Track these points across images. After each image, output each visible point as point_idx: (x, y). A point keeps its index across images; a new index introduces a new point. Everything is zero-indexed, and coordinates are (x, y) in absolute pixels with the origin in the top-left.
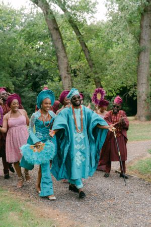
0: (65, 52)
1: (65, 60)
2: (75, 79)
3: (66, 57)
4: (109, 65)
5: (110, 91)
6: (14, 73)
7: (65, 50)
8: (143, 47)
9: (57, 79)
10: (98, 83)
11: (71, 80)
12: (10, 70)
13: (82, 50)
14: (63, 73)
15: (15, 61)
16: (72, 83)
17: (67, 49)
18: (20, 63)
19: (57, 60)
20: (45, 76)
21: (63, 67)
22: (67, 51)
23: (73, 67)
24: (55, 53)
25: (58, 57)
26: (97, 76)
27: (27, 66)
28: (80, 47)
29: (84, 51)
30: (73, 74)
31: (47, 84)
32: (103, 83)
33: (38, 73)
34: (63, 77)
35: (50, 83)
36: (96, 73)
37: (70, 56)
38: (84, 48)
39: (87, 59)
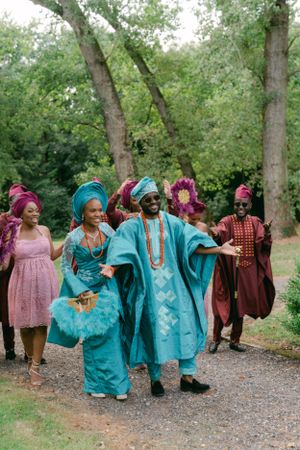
0: (120, 108)
1: (120, 124)
2: (141, 160)
3: (121, 116)
4: (207, 131)
5: (211, 181)
6: (20, 152)
7: (119, 103)
8: (271, 93)
9: (104, 160)
10: (186, 166)
11: (134, 162)
12: (13, 145)
13: (153, 102)
14: (118, 148)
15: (22, 129)
16: (135, 167)
17: (124, 100)
18: (32, 131)
19: (105, 125)
20: (82, 154)
21: (116, 136)
22: (123, 105)
23: (137, 136)
24: (100, 110)
25: (105, 118)
26: (183, 152)
27: (46, 136)
28: (149, 98)
29: (157, 104)
30: (136, 151)
31: (84, 170)
32: (196, 166)
33: (68, 149)
34: (117, 157)
35: (91, 169)
36: (182, 146)
37: (128, 115)
38: (157, 99)
39: (163, 119)
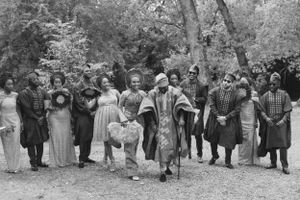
0: (196, 14)
1: (196, 24)
2: (209, 50)
3: (196, 19)
4: (259, 28)
5: (259, 66)
6: (124, 44)
7: (195, 10)
9: (183, 50)
10: (241, 53)
11: (204, 51)
12: (120, 38)
13: (219, 9)
14: (193, 42)
15: (127, 27)
16: (205, 55)
17: (198, 8)
18: (133, 29)
19: (184, 24)
20: (165, 47)
21: (192, 33)
22: (197, 10)
23: (205, 33)
24: (182, 13)
25: (185, 20)
26: (240, 44)
28: (216, 6)
29: (221, 10)
30: (206, 43)
31: (168, 57)
32: (248, 55)
34: (192, 47)
35: (173, 56)
36: (238, 41)
37: (201, 17)
38: (221, 7)
39: (225, 21)
